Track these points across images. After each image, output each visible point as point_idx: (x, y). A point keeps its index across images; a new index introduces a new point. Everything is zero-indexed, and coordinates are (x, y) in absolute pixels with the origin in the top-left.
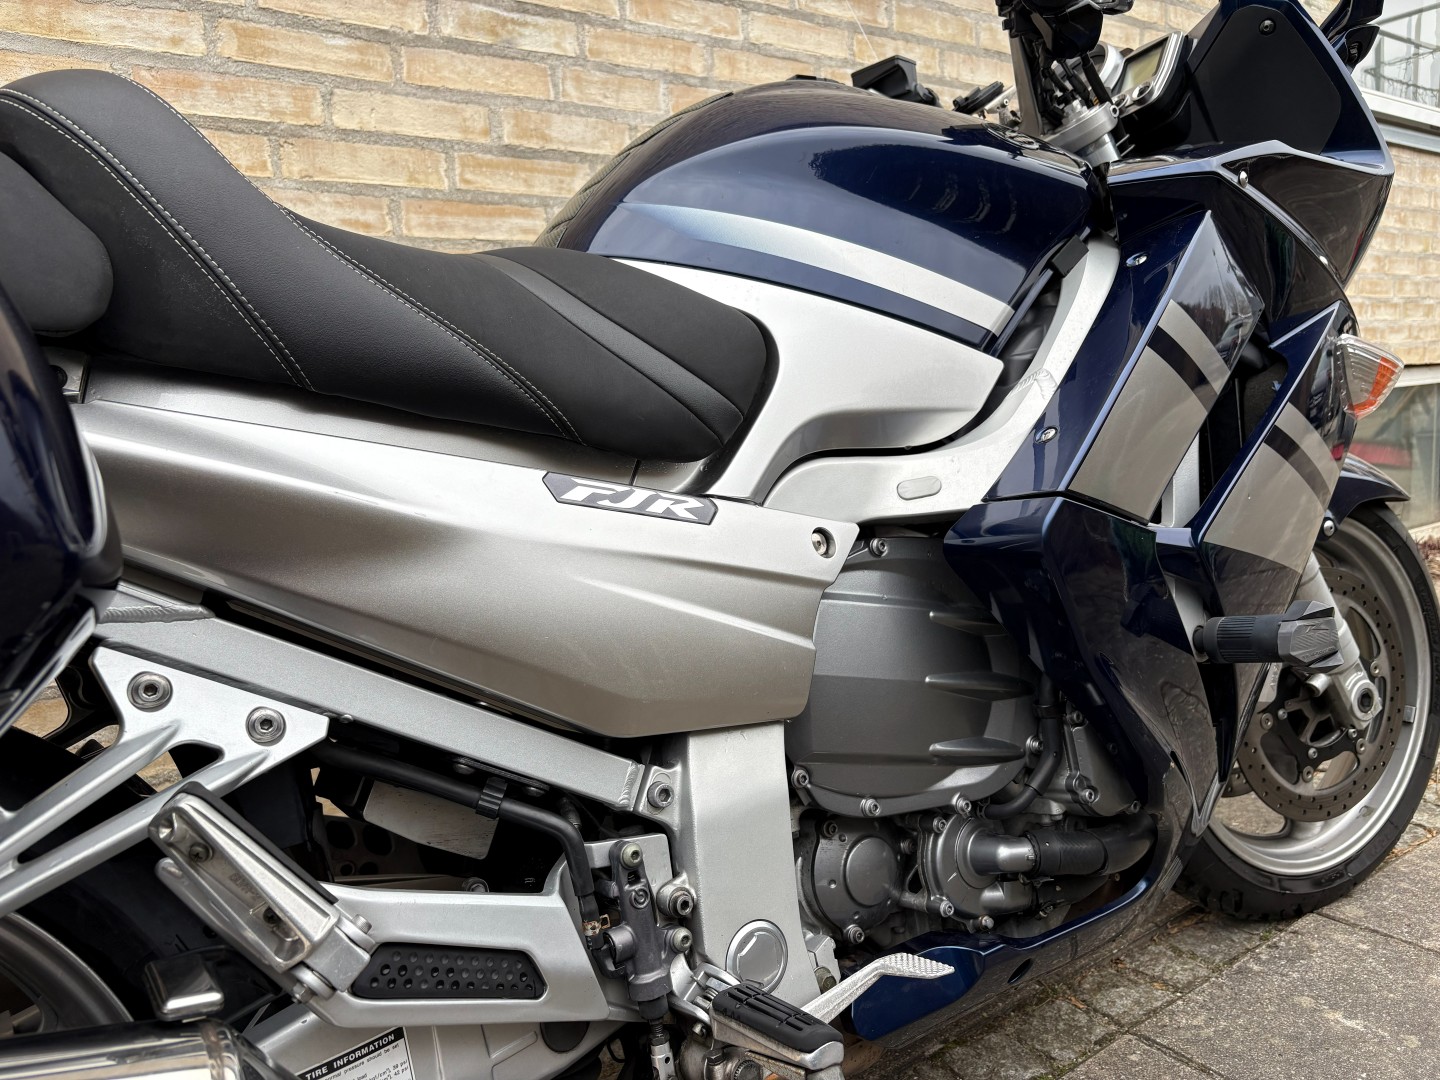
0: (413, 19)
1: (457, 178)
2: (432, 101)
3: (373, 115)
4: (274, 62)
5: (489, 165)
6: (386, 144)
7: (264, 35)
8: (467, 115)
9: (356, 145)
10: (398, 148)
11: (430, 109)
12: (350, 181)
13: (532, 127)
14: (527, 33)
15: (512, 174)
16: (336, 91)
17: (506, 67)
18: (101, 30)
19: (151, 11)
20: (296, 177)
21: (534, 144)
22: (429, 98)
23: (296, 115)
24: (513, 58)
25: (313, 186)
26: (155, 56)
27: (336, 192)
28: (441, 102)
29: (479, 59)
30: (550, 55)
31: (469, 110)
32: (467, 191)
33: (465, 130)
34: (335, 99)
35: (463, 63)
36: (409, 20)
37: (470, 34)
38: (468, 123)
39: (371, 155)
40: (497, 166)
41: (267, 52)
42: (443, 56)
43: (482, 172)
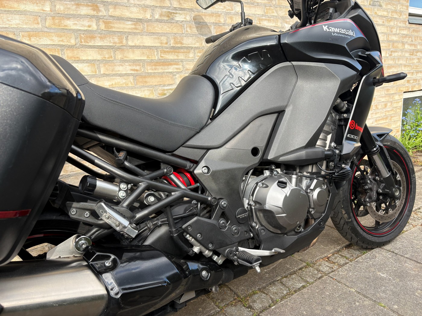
0: (148, 15)
1: (159, 56)
2: (153, 36)
3: (138, 41)
4: (114, 30)
5: (168, 52)
6: (141, 49)
7: (111, 23)
8: (162, 39)
9: (134, 50)
10: (144, 49)
11: (152, 39)
12: (133, 59)
13: (178, 41)
14: (177, 16)
15: (173, 54)
16: (129, 36)
17: (172, 25)
18: (71, 25)
19: (83, 19)
20: (120, 59)
21: (179, 45)
22: (152, 35)
23: (119, 43)
24: (173, 23)
25: (123, 61)
26: (85, 31)
27: (129, 62)
28: (155, 36)
29: (165, 24)
30: (183, 21)
31: (162, 38)
32: (162, 59)
33: (161, 43)
34: (129, 38)
35: (161, 25)
36: (147, 16)
37: (162, 18)
38: (162, 41)
39: (138, 52)
40: (170, 52)
41: (112, 27)
42: (155, 24)
43: (166, 54)
